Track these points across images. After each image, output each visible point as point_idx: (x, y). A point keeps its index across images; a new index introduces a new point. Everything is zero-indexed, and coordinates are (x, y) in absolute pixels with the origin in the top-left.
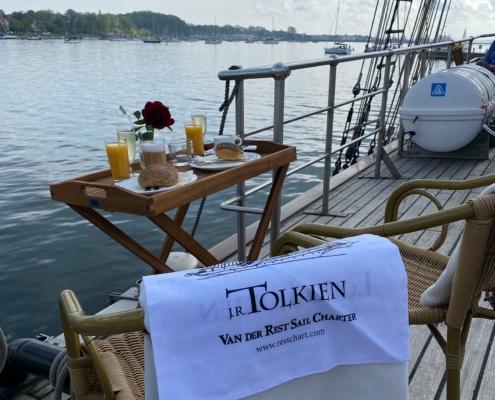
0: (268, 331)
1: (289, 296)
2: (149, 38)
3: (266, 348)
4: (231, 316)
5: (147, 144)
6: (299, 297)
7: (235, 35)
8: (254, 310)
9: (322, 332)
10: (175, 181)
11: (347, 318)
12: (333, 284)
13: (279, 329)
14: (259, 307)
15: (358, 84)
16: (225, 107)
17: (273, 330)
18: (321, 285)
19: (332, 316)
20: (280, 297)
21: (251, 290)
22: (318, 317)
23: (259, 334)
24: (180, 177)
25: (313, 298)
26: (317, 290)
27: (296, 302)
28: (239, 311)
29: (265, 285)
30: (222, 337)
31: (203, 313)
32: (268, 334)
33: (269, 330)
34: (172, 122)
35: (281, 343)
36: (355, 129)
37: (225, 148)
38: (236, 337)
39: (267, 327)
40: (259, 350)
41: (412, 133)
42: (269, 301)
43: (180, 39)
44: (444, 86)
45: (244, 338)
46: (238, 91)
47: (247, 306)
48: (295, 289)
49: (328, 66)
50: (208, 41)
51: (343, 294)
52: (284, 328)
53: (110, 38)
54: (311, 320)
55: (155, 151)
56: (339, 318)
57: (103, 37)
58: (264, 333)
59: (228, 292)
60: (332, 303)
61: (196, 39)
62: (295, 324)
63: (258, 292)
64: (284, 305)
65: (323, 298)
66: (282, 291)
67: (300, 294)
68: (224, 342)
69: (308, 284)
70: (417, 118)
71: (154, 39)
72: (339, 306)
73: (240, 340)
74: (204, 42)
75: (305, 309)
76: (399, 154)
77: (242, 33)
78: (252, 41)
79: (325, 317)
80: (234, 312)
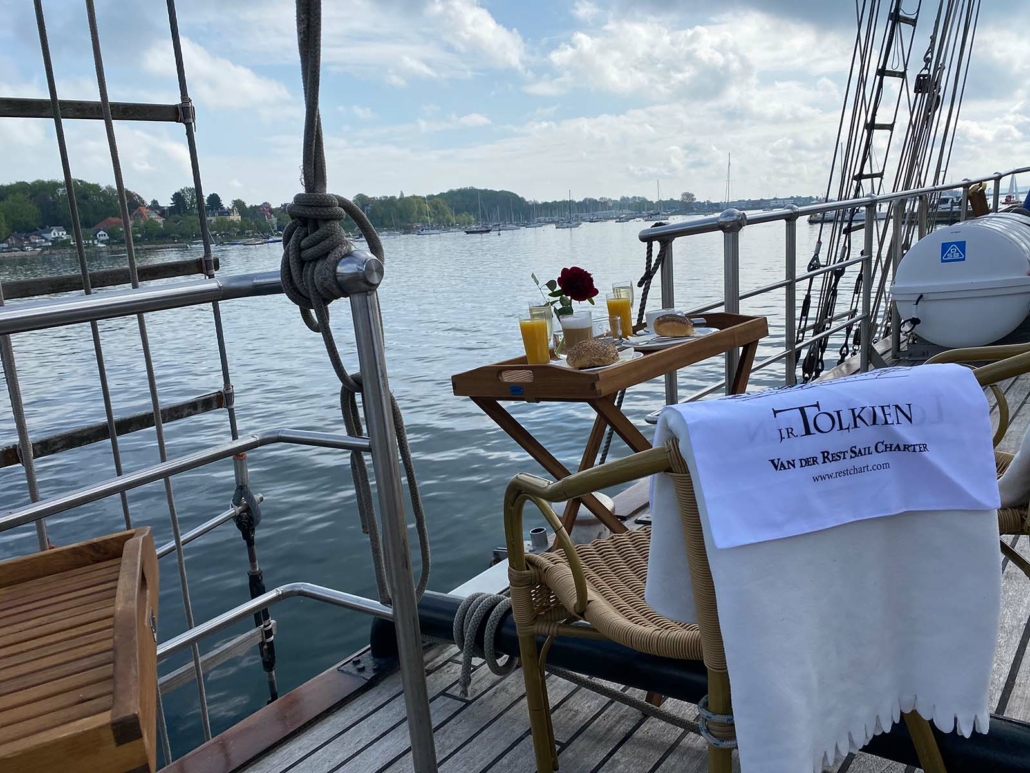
0: (824, 458)
1: (847, 418)
2: (473, 227)
3: (823, 478)
4: (782, 438)
5: (568, 319)
6: (858, 420)
7: (600, 213)
8: (808, 432)
9: (886, 466)
10: (615, 358)
11: (917, 448)
12: (897, 407)
13: (838, 457)
14: (812, 429)
15: (816, 257)
16: (646, 280)
17: (830, 457)
18: (883, 407)
19: (898, 446)
20: (836, 419)
21: (802, 409)
22: (881, 447)
23: (815, 461)
24: (620, 357)
25: (874, 423)
26: (879, 412)
27: (856, 426)
28: (790, 432)
29: (817, 405)
30: (772, 461)
31: (750, 434)
32: (824, 462)
33: (826, 456)
34: (596, 292)
35: (839, 474)
36: (813, 327)
37: (668, 321)
38: (789, 462)
39: (823, 453)
40: (816, 479)
41: (915, 322)
42: (824, 422)
43: (519, 225)
44: (962, 245)
45: (797, 464)
46: (665, 258)
47: (799, 428)
48: (853, 410)
49: (783, 222)
50: (559, 225)
51: (910, 420)
52: (842, 456)
53: (419, 232)
54: (873, 449)
55: (580, 327)
56: (906, 447)
57: (407, 230)
58: (820, 460)
59: (775, 412)
60: (896, 428)
61: (541, 223)
62: (855, 453)
63: (811, 413)
64: (841, 428)
65: (886, 423)
66: (838, 412)
67: (859, 416)
68: (776, 467)
69: (868, 405)
70: (921, 296)
71: (480, 227)
72: (906, 433)
73: (794, 466)
74: (554, 226)
75: (865, 436)
76: (894, 356)
77: (610, 208)
78: (627, 220)
79: (889, 448)
80: (785, 434)
